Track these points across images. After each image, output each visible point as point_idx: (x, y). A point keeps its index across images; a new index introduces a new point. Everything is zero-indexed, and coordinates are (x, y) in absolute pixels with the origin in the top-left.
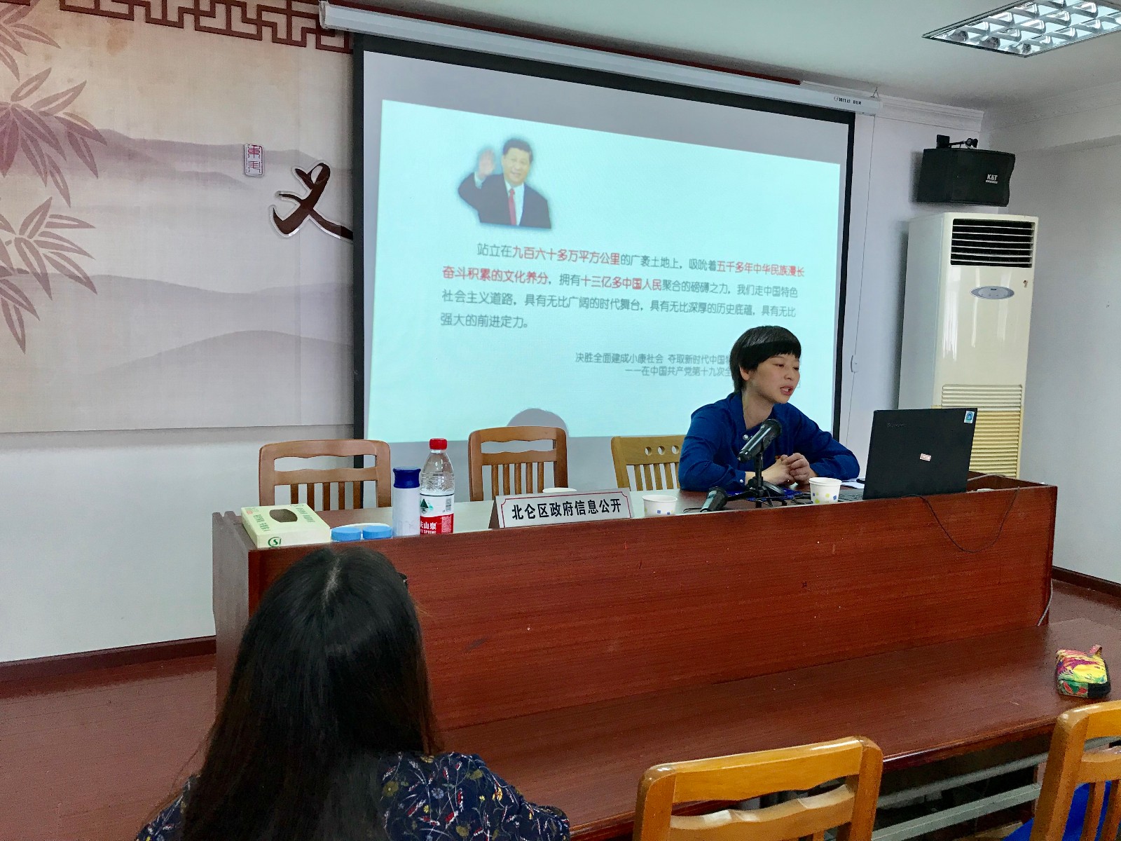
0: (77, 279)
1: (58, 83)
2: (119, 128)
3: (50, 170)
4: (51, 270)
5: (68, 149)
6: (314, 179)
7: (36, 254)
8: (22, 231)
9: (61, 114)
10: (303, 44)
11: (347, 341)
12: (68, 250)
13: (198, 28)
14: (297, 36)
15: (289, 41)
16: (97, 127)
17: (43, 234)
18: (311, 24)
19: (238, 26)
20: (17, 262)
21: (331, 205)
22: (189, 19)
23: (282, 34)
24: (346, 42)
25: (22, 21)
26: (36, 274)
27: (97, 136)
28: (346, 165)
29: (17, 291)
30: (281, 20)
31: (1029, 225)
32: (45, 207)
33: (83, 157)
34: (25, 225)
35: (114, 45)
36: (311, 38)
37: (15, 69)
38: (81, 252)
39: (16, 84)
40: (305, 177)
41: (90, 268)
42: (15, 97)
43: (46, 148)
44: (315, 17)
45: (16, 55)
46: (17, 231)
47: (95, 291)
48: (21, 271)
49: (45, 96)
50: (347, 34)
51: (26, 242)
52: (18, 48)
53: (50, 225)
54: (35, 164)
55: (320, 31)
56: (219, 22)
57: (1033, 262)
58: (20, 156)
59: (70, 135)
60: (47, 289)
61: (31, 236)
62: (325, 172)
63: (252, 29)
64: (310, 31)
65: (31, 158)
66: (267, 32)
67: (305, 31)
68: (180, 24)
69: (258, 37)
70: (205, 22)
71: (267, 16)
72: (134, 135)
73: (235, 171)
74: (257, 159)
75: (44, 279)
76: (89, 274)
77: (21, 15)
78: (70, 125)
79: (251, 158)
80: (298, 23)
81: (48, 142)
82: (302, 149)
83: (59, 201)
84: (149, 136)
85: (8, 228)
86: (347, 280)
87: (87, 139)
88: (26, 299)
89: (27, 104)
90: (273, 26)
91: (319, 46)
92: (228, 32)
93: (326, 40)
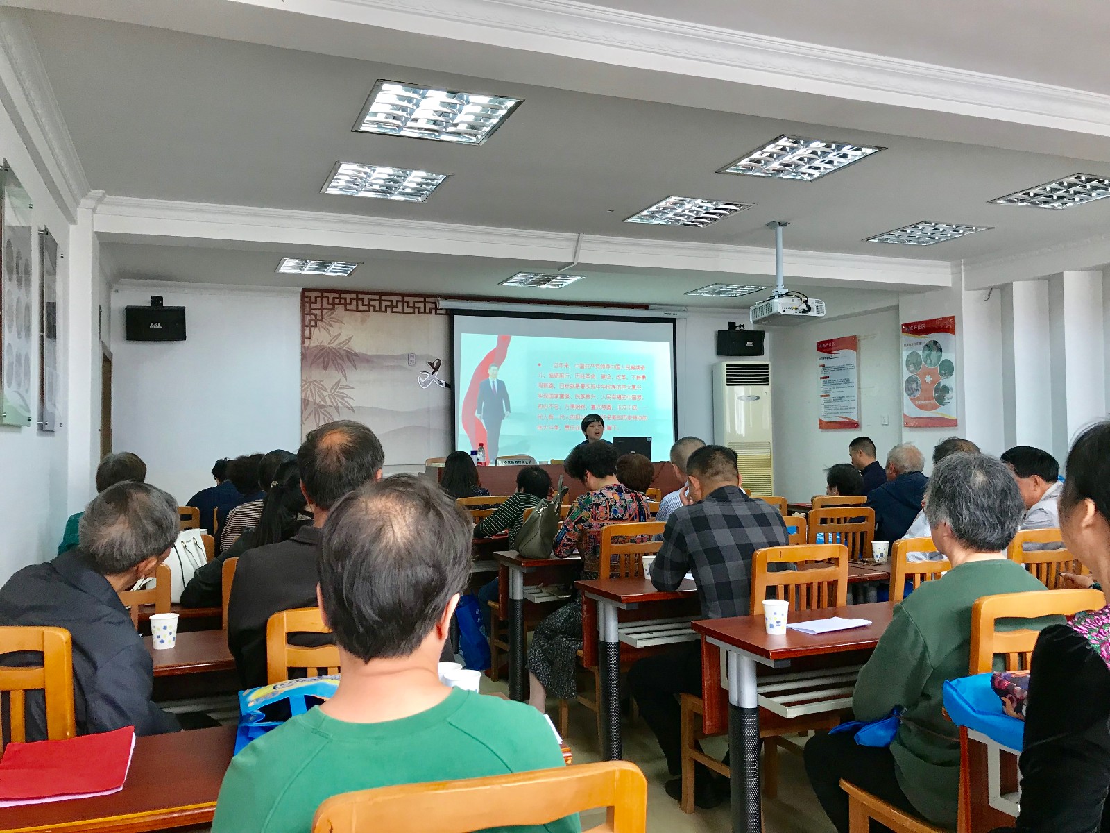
0: (348, 408)
1: (343, 338)
2: (364, 352)
3: (340, 369)
4: (340, 405)
5: (346, 360)
6: (435, 365)
7: (335, 399)
8: (331, 391)
9: (344, 348)
10: (430, 313)
11: (448, 429)
12: (346, 397)
13: (392, 312)
14: (428, 311)
15: (425, 313)
16: (357, 352)
17: (338, 392)
18: (433, 306)
19: (406, 309)
20: (329, 403)
21: (441, 375)
22: (389, 309)
23: (422, 311)
24: (447, 312)
25: (332, 316)
26: (335, 407)
27: (356, 355)
28: (447, 359)
29: (329, 413)
30: (422, 305)
31: (767, 365)
32: (338, 383)
33: (351, 362)
34: (332, 388)
35: (363, 321)
36: (433, 311)
37: (329, 333)
38: (350, 398)
39: (329, 338)
40: (431, 365)
41: (353, 404)
42: (329, 343)
43: (339, 361)
44: (435, 303)
45: (330, 328)
46: (329, 390)
47: (353, 411)
48: (330, 406)
49: (339, 342)
50: (447, 309)
51: (332, 396)
52: (331, 326)
53: (340, 388)
54: (336, 367)
55: (436, 308)
56: (399, 309)
57: (770, 383)
58: (331, 363)
59: (347, 356)
60: (339, 413)
61: (334, 393)
62: (439, 361)
63: (411, 310)
64: (433, 308)
65: (334, 363)
66: (417, 310)
67: (431, 309)
68: (386, 311)
69: (414, 313)
70: (394, 309)
71: (417, 305)
72: (369, 353)
73: (406, 364)
74: (413, 359)
75: (337, 408)
76: (353, 405)
77: (332, 313)
78: (348, 352)
79: (411, 359)
80: (428, 306)
81: (340, 358)
82: (431, 354)
83: (343, 381)
84: (375, 354)
85: (326, 390)
86: (448, 404)
87: (354, 357)
88: (331, 416)
89: (333, 345)
90: (419, 308)
91: (436, 314)
92: (403, 312)
93: (439, 311)
